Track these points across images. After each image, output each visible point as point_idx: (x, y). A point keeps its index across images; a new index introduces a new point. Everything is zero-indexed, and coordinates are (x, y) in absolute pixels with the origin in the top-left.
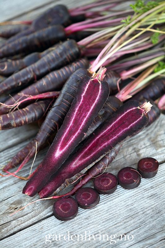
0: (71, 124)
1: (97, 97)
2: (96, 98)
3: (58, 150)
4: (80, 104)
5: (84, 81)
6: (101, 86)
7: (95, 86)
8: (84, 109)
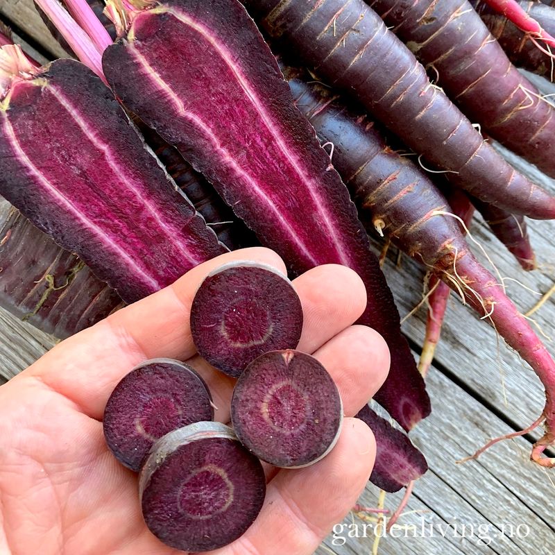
1: (217, 55)
2: (223, 61)
4: (212, 136)
7: (168, 40)
8: (242, 130)
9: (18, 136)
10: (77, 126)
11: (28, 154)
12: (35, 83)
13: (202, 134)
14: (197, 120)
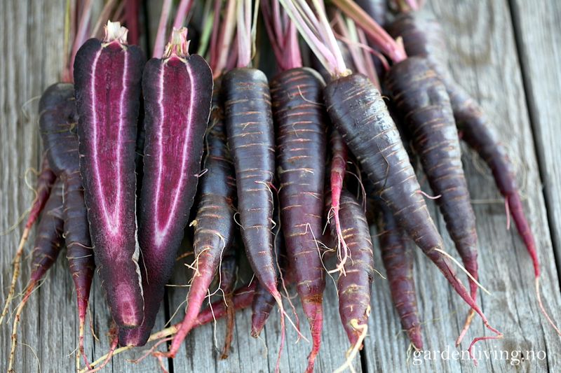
0: (161, 167)
1: (190, 92)
2: (190, 96)
3: (157, 231)
4: (163, 120)
5: (150, 72)
6: (191, 68)
7: (177, 73)
8: (174, 128)
9: (99, 59)
10: (122, 72)
11: (97, 67)
12: (122, 46)
13: (159, 116)
14: (162, 110)
